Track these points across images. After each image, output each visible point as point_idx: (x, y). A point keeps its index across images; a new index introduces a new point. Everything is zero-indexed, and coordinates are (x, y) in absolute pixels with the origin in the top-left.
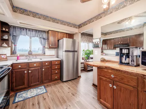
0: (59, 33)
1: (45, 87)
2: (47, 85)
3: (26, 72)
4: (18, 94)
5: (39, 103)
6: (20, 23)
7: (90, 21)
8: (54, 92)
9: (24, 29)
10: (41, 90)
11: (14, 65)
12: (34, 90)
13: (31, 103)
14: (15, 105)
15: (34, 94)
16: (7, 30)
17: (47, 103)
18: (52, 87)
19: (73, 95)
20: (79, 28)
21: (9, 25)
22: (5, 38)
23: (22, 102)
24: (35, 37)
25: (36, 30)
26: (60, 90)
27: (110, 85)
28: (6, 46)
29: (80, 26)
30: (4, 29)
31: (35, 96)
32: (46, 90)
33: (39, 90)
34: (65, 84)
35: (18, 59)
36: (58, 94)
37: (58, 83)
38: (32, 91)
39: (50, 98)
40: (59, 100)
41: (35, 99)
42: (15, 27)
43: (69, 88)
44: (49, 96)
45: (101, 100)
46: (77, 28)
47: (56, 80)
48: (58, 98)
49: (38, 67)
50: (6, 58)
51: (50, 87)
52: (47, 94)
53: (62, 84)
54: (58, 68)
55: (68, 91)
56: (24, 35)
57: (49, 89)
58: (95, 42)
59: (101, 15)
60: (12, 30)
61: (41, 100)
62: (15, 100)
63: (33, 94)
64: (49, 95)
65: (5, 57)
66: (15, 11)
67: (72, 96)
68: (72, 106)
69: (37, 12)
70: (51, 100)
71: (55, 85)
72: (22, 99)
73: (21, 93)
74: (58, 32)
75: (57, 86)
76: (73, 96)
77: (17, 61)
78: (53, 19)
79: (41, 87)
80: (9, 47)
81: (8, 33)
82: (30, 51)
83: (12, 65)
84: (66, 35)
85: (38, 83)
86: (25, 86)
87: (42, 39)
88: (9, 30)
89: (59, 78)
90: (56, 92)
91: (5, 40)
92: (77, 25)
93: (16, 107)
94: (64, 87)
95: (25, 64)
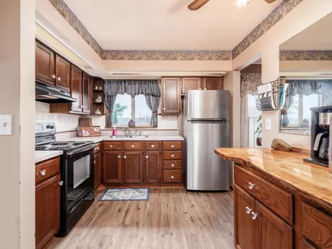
0: (184, 79)
1: (149, 192)
2: (155, 189)
3: (119, 157)
4: (109, 190)
5: (127, 212)
6: (114, 74)
7: (255, 34)
8: (159, 204)
9: (121, 83)
10: (139, 194)
11: (105, 143)
12: (130, 191)
13: (118, 208)
14: (100, 203)
16: (101, 88)
18: (161, 194)
19: (192, 220)
20: (233, 58)
21: (103, 80)
22: (98, 101)
23: (109, 202)
24: (138, 94)
25: (141, 81)
26: (172, 204)
27: (247, 208)
28: (100, 113)
29: (235, 53)
30: (97, 88)
31: (127, 200)
32: (148, 196)
33: (137, 194)
34: (190, 196)
35: (114, 135)
36: (164, 210)
37: (177, 191)
38: (128, 191)
39: (147, 210)
40: (160, 219)
41: (125, 204)
42: (110, 81)
43: (193, 206)
44: (148, 207)
45: (238, 246)
46: (228, 59)
47: (172, 183)
48: (160, 215)
49: (137, 150)
50: (99, 133)
51: (158, 194)
52: (146, 204)
53: (182, 195)
54: (177, 157)
55: (186, 211)
56: (122, 93)
57: (154, 196)
58: (263, 94)
59: (280, 11)
60: (106, 86)
61: (133, 208)
62: (103, 196)
63: (126, 196)
64: (148, 205)
65: (98, 130)
66: (105, 58)
67: (187, 221)
68: (174, 236)
69: (135, 49)
70: (146, 214)
71: (168, 192)
72: (110, 199)
73: (113, 190)
74: (182, 77)
75: (171, 195)
76: (190, 222)
77: (111, 137)
78: (166, 54)
79: (142, 190)
80: (104, 114)
81: (101, 92)
82: (132, 121)
83: (102, 143)
84: (202, 82)
85: (137, 180)
86: (119, 181)
87: (151, 97)
88: (103, 88)
89: (180, 181)
90: (163, 205)
91: (98, 104)
92: (229, 51)
93: (100, 206)
94: (184, 201)
95: (118, 143)
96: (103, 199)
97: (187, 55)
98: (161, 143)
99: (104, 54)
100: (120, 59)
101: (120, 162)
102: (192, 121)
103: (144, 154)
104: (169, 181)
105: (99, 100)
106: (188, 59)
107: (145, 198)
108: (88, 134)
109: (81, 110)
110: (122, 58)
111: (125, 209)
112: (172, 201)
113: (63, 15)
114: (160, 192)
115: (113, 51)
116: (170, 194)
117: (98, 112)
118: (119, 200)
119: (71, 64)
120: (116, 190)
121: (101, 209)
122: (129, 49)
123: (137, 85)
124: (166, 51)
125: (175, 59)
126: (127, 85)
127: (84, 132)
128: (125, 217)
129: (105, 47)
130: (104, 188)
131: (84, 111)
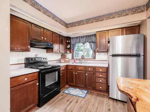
0: (110, 31)
1: (87, 93)
2: (91, 92)
3: (74, 73)
4: (70, 88)
5: (71, 102)
6: (73, 34)
8: (89, 103)
12: (78, 90)
13: (68, 99)
15: (75, 94)
17: (75, 106)
18: (93, 96)
23: (66, 94)
24: (86, 42)
25: (87, 36)
26: (96, 105)
28: (69, 52)
30: (68, 41)
31: (74, 95)
32: (85, 96)
33: (81, 93)
34: (111, 102)
37: (104, 96)
38: (77, 90)
39: (81, 104)
41: (72, 97)
42: (73, 38)
43: (110, 110)
44: (82, 103)
49: (82, 71)
50: (69, 61)
51: (91, 96)
52: (83, 100)
53: (106, 100)
54: (104, 77)
56: (78, 43)
57: (89, 96)
60: (71, 40)
61: (74, 101)
62: (65, 90)
65: (68, 60)
66: (68, 27)
70: (79, 107)
71: (97, 96)
72: (68, 93)
74: (108, 30)
77: (73, 63)
79: (84, 91)
80: (71, 53)
81: (70, 43)
82: (83, 56)
83: (67, 66)
84: (122, 32)
85: (82, 86)
86: (74, 84)
87: (92, 43)
88: (70, 41)
89: (106, 91)
90: (91, 104)
91: (68, 48)
92: (144, 6)
93: (62, 95)
94: (105, 105)
95: (74, 66)
96: (65, 92)
97: (110, 16)
98: (94, 68)
99: (67, 25)
100: (74, 26)
101: (74, 75)
102: (112, 55)
103: (85, 73)
104: (99, 89)
105: (69, 47)
106: (111, 19)
107: (83, 96)
108: (63, 61)
109: (59, 51)
110: (75, 26)
111: (71, 100)
112: (97, 102)
113: (39, 10)
114: (93, 95)
115: (71, 23)
116: (98, 97)
117: (68, 52)
118: (71, 94)
119: (53, 32)
120: (73, 88)
121: (61, 97)
122: (78, 21)
123: (85, 38)
124: (97, 17)
125: (102, 20)
126: (80, 38)
127: (62, 61)
128: (68, 105)
129: (68, 22)
130: (68, 86)
131: (60, 52)
